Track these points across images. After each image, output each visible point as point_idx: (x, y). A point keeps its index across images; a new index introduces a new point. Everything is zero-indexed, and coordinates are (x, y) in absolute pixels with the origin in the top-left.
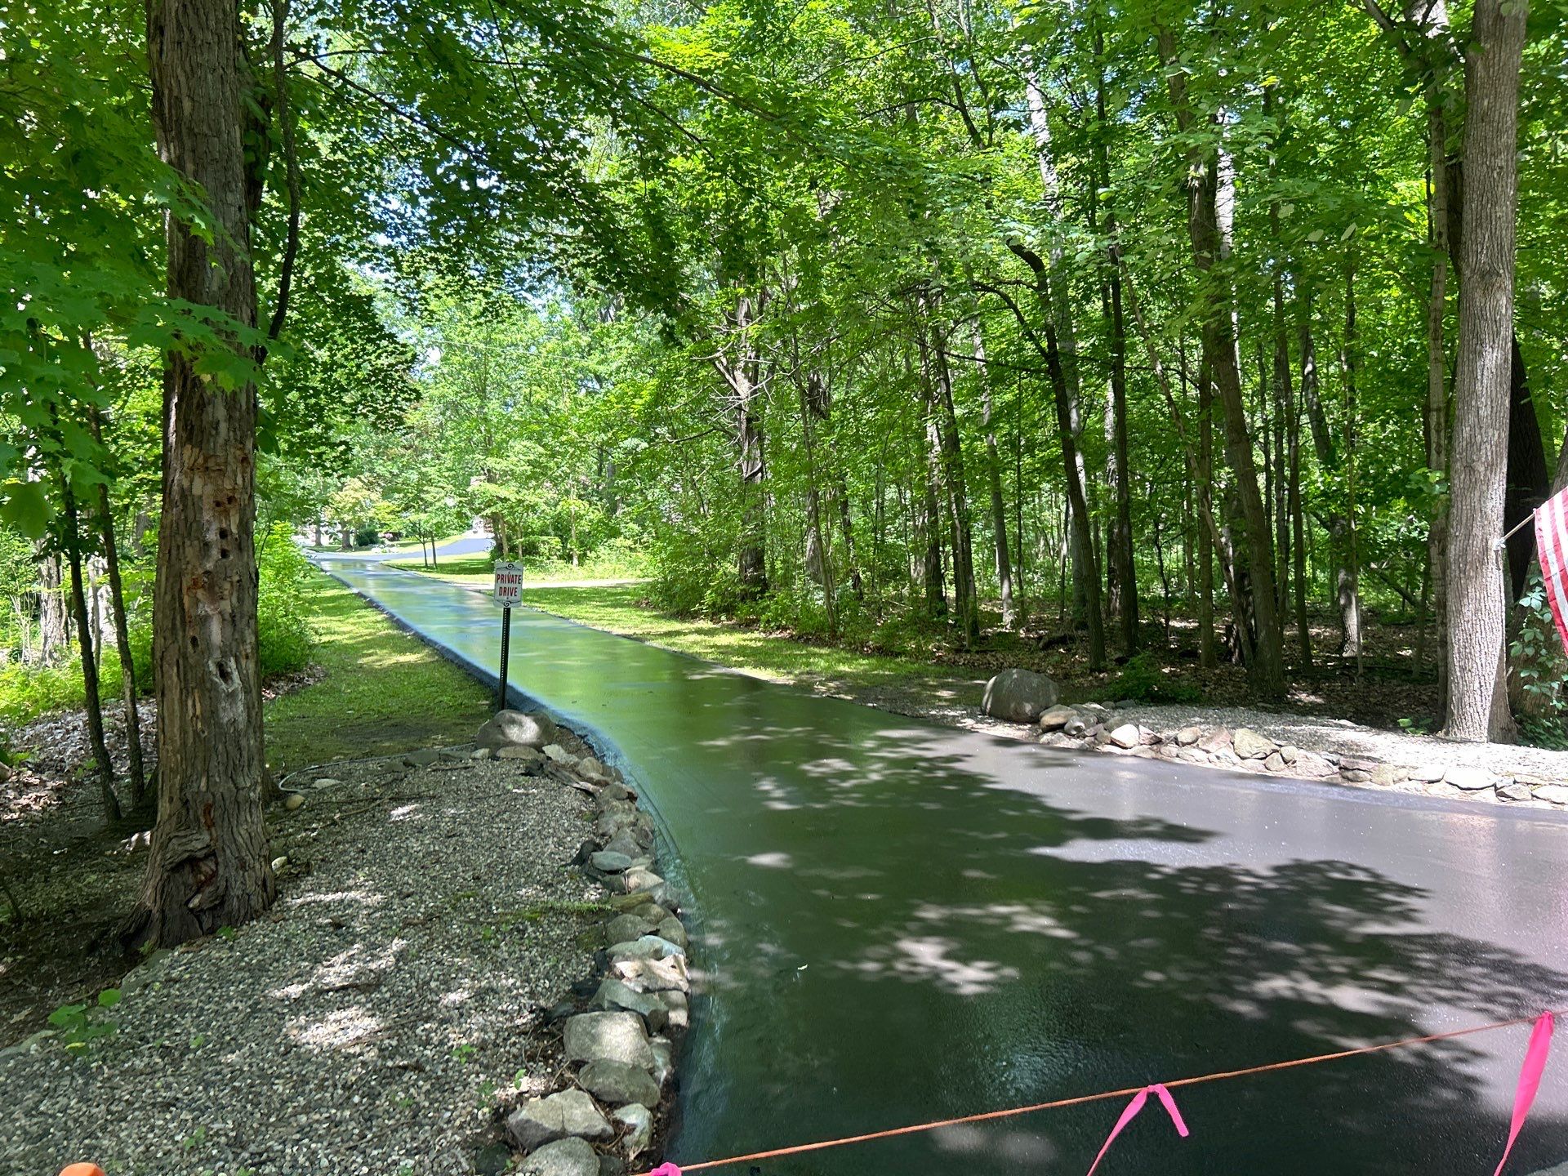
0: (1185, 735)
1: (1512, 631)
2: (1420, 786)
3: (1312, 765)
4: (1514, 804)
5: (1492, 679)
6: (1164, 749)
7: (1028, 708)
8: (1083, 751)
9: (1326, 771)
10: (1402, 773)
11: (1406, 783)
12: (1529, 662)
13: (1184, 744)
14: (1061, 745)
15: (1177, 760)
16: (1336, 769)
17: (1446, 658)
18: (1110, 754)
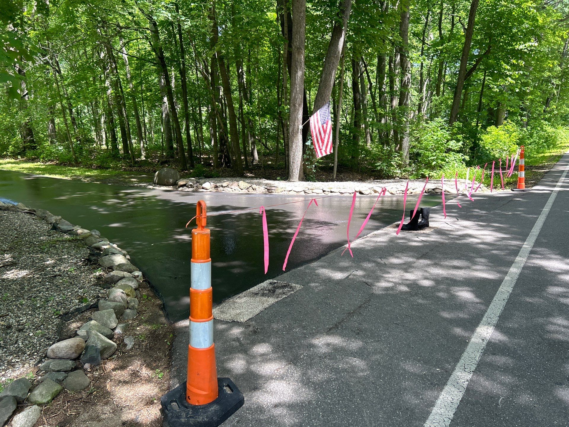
0: (225, 184)
1: (304, 152)
2: (287, 192)
3: (260, 189)
4: (308, 194)
5: (299, 165)
6: (219, 189)
7: (171, 181)
8: (193, 191)
9: (264, 191)
10: (283, 189)
11: (284, 192)
12: (308, 160)
13: (224, 187)
14: (186, 190)
15: (223, 192)
16: (266, 190)
17: (289, 160)
18: (202, 191)
